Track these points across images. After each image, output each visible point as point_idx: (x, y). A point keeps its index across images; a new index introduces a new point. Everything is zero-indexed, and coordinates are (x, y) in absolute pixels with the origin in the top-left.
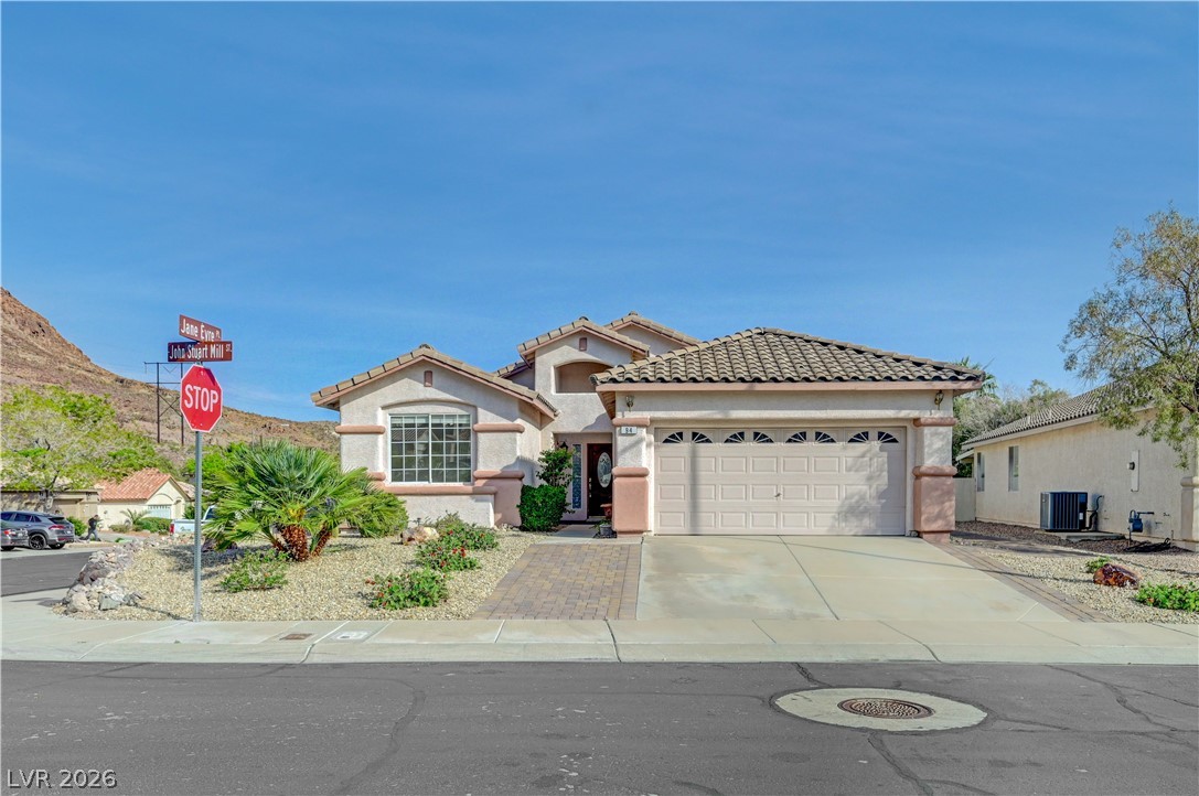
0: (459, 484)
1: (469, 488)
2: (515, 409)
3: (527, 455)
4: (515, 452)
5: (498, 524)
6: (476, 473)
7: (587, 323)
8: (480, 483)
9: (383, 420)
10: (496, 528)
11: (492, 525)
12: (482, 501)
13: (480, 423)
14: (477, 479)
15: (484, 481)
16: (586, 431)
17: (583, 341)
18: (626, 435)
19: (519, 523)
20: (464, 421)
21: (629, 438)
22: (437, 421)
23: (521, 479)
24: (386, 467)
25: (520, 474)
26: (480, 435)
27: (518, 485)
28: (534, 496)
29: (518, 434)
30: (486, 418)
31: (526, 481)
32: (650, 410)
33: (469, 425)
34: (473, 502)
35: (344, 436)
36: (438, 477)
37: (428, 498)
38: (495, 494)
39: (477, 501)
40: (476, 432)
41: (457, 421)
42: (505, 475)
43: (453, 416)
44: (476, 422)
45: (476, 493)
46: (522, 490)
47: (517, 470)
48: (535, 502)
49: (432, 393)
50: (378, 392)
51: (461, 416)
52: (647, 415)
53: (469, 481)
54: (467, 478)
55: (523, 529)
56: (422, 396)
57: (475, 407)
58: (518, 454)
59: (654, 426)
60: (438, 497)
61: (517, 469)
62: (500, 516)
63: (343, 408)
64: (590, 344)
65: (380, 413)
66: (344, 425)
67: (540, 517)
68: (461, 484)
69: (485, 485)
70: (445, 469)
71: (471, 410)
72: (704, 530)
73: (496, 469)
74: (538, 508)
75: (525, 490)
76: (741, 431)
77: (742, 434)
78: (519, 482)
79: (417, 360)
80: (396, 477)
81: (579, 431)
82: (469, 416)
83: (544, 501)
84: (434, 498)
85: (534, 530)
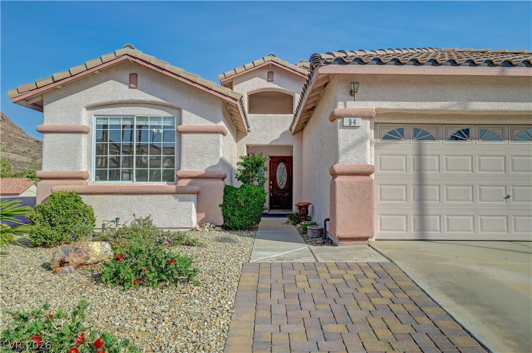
0: (162, 184)
1: (172, 187)
2: (219, 111)
3: (228, 159)
4: (218, 154)
5: (201, 224)
6: (178, 173)
7: (274, 59)
8: (183, 183)
9: (88, 120)
10: (198, 227)
11: (195, 224)
12: (184, 200)
13: (184, 124)
14: (180, 178)
15: (188, 181)
16: (272, 144)
17: (271, 74)
18: (350, 127)
19: (222, 223)
20: (168, 123)
21: (352, 131)
22: (142, 123)
23: (223, 179)
24: (90, 165)
25: (223, 174)
26: (184, 136)
27: (220, 185)
28: (236, 196)
29: (221, 136)
30: (190, 120)
31: (227, 182)
32: (376, 100)
33: (173, 127)
34: (176, 202)
35: (46, 136)
36: (141, 176)
37: (129, 197)
38: (198, 193)
39: (180, 200)
40: (180, 133)
41: (162, 124)
42: (209, 175)
43: (159, 118)
44: (180, 123)
45: (179, 193)
46: (225, 190)
47: (221, 171)
48: (237, 202)
49: (138, 95)
50: (83, 92)
51: (165, 118)
52: (372, 106)
53: (173, 180)
54: (170, 177)
55: (225, 228)
56: (126, 98)
57: (179, 110)
58: (221, 155)
59: (378, 120)
60: (140, 196)
61: (220, 169)
62: (203, 215)
63: (46, 108)
64: (276, 77)
65: (85, 113)
66: (47, 124)
67: (242, 216)
68: (165, 183)
69: (189, 184)
70: (149, 169)
71: (176, 112)
72: (432, 234)
73: (200, 170)
74: (240, 208)
75: (228, 190)
76: (465, 127)
77: (467, 131)
78: (221, 182)
79: (120, 59)
80: (101, 176)
81: (268, 143)
82: (173, 118)
83: (246, 201)
84: (135, 197)
85: (237, 229)
